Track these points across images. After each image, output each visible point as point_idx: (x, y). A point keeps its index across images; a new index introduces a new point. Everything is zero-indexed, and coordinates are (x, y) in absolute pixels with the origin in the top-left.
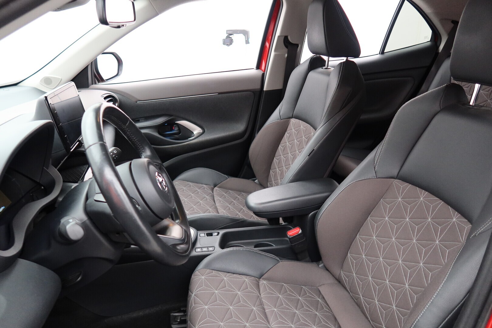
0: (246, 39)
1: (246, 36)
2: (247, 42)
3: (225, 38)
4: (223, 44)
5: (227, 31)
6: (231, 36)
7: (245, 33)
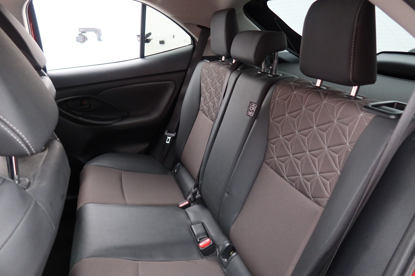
0: (98, 37)
1: (97, 34)
2: (99, 39)
3: (78, 36)
4: (77, 41)
5: (79, 29)
6: (83, 34)
7: (97, 31)
